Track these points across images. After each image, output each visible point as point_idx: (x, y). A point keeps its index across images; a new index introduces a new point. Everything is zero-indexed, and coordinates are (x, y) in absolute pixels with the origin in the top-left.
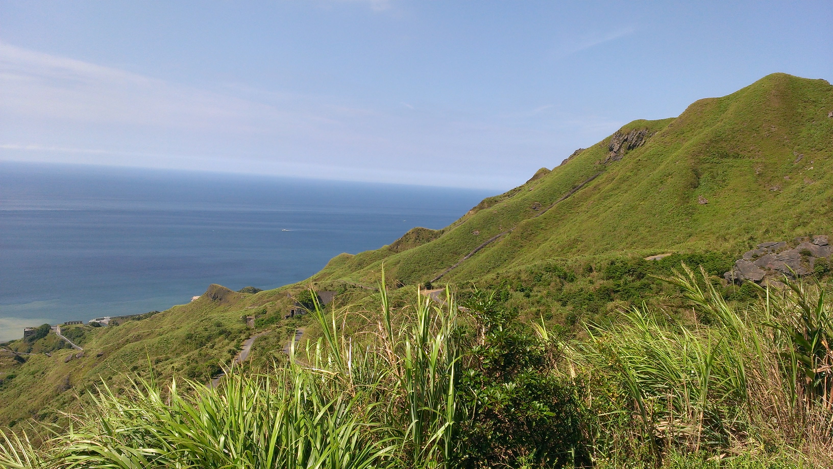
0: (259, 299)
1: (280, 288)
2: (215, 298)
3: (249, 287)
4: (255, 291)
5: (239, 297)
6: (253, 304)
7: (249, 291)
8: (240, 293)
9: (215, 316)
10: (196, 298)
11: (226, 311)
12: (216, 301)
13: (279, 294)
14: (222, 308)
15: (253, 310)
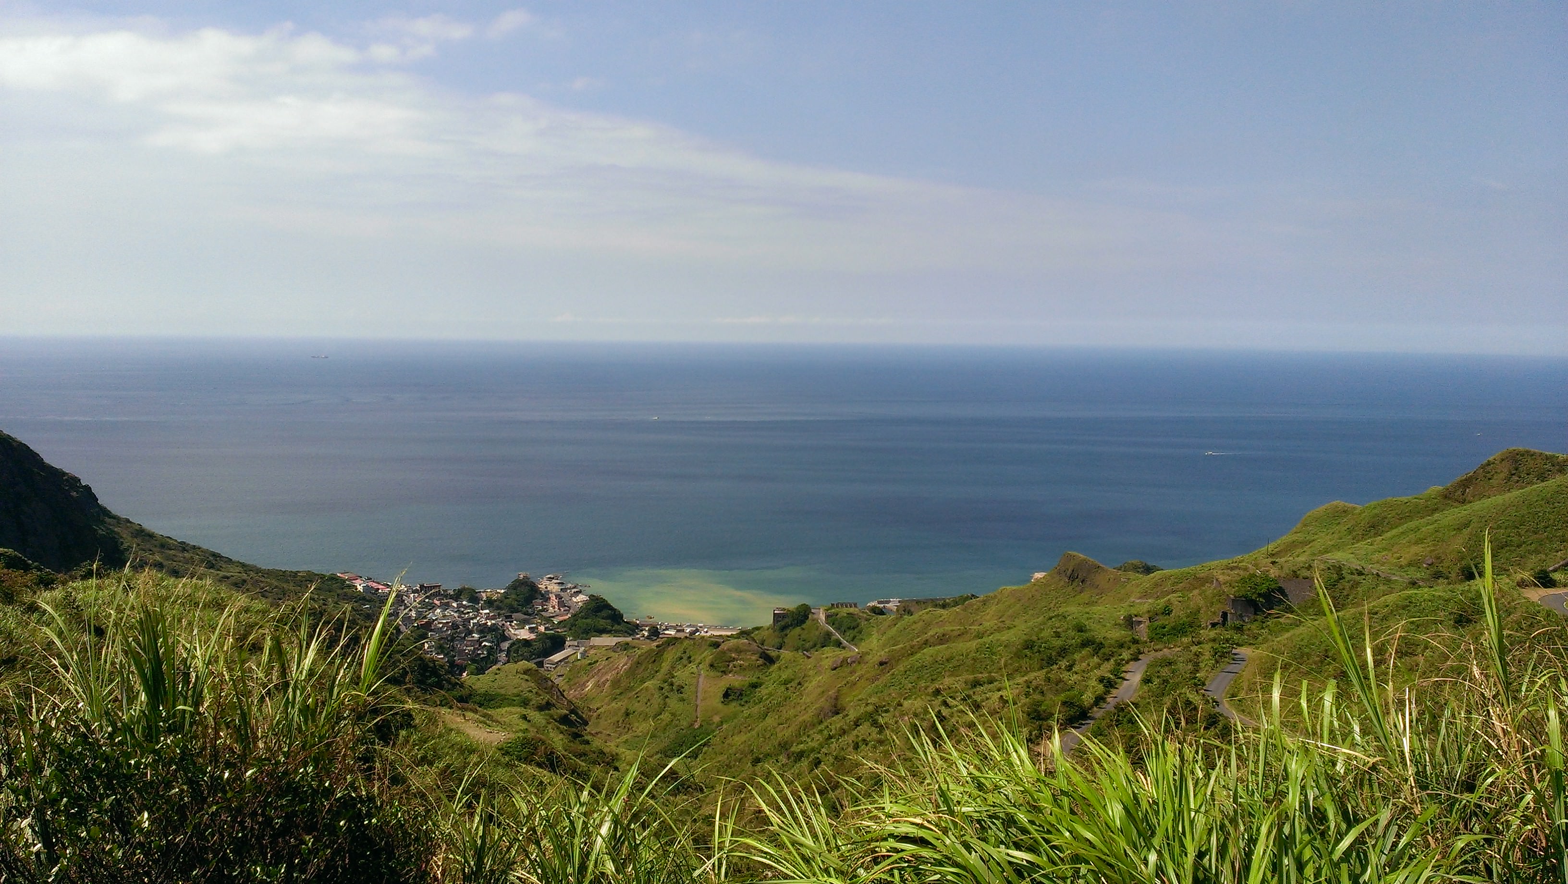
0: (1156, 585)
1: (1198, 567)
2: (1072, 578)
3: (1135, 562)
4: (1148, 570)
5: (1117, 580)
6: (1145, 595)
7: (1135, 568)
8: (1120, 572)
9: (1073, 610)
10: (1038, 575)
11: (1094, 603)
12: (1075, 584)
13: (1196, 578)
14: (1085, 596)
15: (1144, 606)
